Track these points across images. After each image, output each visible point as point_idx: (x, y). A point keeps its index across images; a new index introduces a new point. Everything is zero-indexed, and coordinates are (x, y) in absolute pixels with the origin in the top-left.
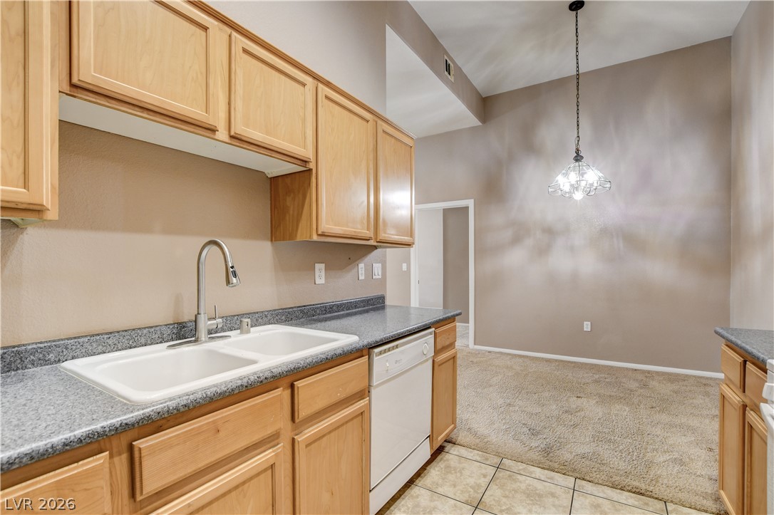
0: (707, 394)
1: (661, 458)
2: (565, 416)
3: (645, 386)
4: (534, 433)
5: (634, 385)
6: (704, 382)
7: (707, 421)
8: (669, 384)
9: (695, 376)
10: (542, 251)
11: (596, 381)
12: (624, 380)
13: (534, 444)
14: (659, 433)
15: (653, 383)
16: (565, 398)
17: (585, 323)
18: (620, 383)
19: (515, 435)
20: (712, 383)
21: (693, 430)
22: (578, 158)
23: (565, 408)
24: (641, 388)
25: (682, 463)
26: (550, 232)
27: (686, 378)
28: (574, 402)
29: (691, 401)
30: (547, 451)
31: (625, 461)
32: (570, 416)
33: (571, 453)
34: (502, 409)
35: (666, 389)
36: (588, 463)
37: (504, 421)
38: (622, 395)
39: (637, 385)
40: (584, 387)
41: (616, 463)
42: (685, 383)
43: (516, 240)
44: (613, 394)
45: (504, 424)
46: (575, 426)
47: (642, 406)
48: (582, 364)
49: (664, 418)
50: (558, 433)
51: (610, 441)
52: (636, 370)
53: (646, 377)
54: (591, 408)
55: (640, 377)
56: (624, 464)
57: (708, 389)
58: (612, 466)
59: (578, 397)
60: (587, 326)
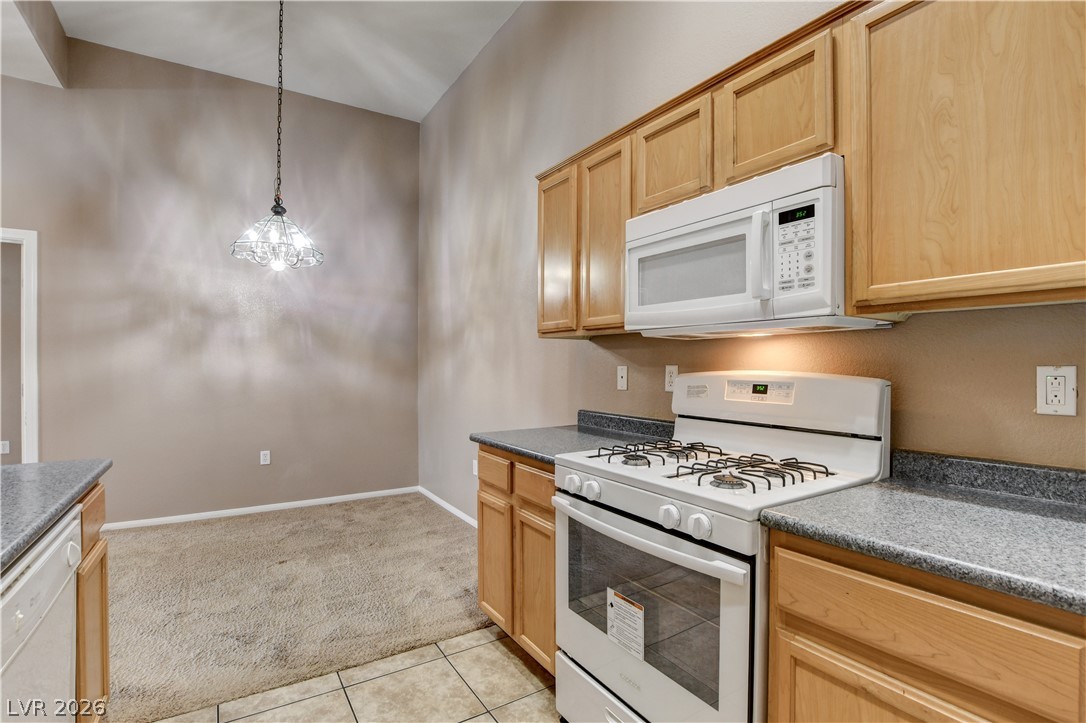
0: (410, 512)
1: (409, 598)
2: (277, 596)
3: (350, 522)
4: (247, 640)
5: (339, 524)
6: (402, 500)
7: (424, 541)
8: (372, 512)
9: (391, 496)
10: (191, 344)
11: (293, 533)
12: (324, 521)
13: (257, 657)
14: (392, 571)
15: (357, 516)
16: (264, 571)
17: (262, 453)
18: (322, 526)
19: (219, 657)
20: (406, 499)
21: (418, 554)
22: (278, 210)
23: (272, 585)
24: (348, 525)
25: (428, 594)
26: (204, 312)
27: (384, 500)
28: (281, 572)
29: (401, 525)
30: (281, 656)
31: (379, 620)
32: (284, 593)
33: (314, 642)
34: (170, 628)
35: (371, 518)
36: (341, 643)
37: (186, 646)
38: (332, 541)
39: (342, 523)
40: (280, 545)
41: (371, 627)
42: (386, 506)
43: (140, 322)
44: (321, 543)
45: (189, 650)
46: (299, 603)
47: (360, 547)
48: (261, 514)
49: (387, 551)
50: (282, 624)
51: (351, 604)
52: (331, 505)
53: (347, 510)
54: (306, 572)
55: (339, 512)
56: (379, 624)
57: (409, 506)
58: (369, 633)
59: (280, 563)
60: (265, 457)
